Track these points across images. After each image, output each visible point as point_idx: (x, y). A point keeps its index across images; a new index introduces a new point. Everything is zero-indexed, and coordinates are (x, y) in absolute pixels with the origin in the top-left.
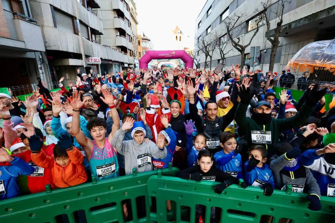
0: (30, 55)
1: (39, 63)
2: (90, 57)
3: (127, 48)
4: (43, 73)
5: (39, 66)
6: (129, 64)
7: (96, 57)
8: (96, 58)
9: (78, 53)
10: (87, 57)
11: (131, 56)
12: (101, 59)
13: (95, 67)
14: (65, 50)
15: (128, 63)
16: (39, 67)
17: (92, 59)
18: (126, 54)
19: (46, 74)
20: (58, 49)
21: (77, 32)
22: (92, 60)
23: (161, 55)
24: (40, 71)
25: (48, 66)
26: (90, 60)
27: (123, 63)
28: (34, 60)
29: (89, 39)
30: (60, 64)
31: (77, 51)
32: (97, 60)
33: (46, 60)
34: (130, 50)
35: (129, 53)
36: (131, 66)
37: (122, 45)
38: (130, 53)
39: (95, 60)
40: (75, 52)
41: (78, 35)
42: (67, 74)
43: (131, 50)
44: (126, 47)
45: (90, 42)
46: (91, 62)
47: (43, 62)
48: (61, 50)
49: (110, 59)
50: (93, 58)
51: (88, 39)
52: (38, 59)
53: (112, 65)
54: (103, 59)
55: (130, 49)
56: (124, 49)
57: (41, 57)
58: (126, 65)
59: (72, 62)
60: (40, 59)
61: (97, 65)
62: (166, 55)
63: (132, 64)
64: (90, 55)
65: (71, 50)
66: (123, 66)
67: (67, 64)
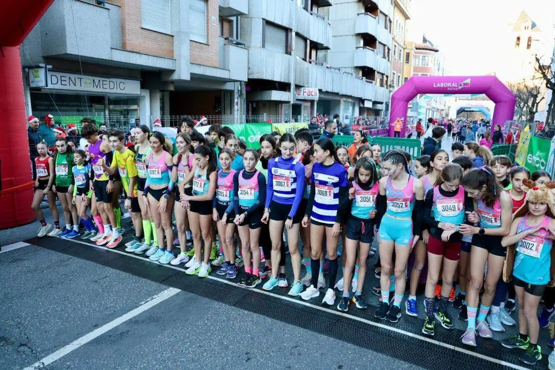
0: (229, 86)
1: (236, 96)
2: (302, 88)
3: (375, 71)
4: (238, 110)
5: (236, 100)
6: (375, 103)
7: (311, 87)
8: (311, 89)
9: (286, 81)
10: (298, 87)
11: (382, 85)
12: (320, 91)
13: (309, 104)
14: (269, 78)
15: (373, 100)
16: (235, 102)
17: (305, 91)
18: (372, 83)
19: (241, 111)
20: (261, 78)
21: (289, 50)
22: (305, 93)
23: (438, 85)
24: (236, 107)
25: (245, 100)
26: (302, 93)
27: (362, 101)
28: (231, 92)
29: (305, 60)
30: (259, 98)
31: (284, 79)
32: (313, 94)
33: (244, 92)
34: (381, 73)
35: (378, 80)
36: (379, 107)
37: (364, 65)
38: (382, 80)
39: (310, 94)
40: (283, 81)
41: (291, 55)
42: (265, 114)
43: (383, 74)
44: (372, 69)
45: (306, 64)
46: (302, 96)
47: (241, 95)
48: (264, 78)
49: (336, 91)
50: (307, 90)
51: (303, 59)
52: (236, 91)
53: (339, 102)
54: (323, 91)
55: (383, 72)
56: (368, 73)
57: (240, 89)
58: (368, 105)
59: (276, 95)
60: (238, 91)
61: (312, 102)
62: (449, 84)
63: (381, 103)
64: (302, 85)
65: (277, 78)
66: (362, 105)
67: (268, 99)
